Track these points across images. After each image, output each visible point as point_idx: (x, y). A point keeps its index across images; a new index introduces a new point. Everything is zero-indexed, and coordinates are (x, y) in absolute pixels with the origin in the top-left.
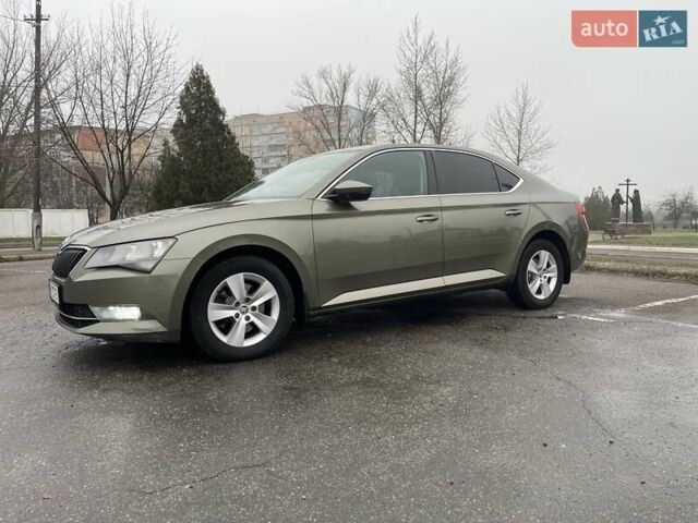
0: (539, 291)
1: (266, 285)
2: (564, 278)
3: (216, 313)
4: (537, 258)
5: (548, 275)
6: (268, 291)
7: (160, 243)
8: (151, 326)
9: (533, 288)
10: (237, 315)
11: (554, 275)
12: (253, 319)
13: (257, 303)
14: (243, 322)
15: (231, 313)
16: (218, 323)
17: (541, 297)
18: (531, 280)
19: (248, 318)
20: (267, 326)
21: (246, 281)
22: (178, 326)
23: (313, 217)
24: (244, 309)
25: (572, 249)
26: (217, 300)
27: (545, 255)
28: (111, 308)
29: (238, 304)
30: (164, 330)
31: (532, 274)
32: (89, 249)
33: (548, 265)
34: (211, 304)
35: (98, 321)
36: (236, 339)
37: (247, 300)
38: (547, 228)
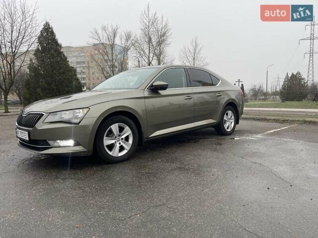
0: (228, 128)
1: (127, 128)
2: (237, 122)
3: (107, 141)
4: (227, 114)
5: (231, 121)
6: (128, 131)
7: (81, 110)
8: (79, 148)
9: (226, 126)
10: (116, 142)
11: (233, 121)
12: (122, 144)
13: (124, 137)
14: (118, 145)
15: (113, 142)
16: (107, 146)
17: (229, 130)
18: (225, 123)
19: (120, 143)
20: (127, 147)
21: (119, 127)
22: (92, 148)
23: (145, 98)
24: (118, 140)
25: (240, 110)
26: (107, 136)
27: (230, 113)
28: (58, 141)
29: (116, 137)
30: (85, 150)
31: (225, 120)
32: (45, 114)
33: (231, 117)
34: (105, 138)
35: (52, 148)
36: (115, 153)
37: (120, 135)
38: (230, 101)
